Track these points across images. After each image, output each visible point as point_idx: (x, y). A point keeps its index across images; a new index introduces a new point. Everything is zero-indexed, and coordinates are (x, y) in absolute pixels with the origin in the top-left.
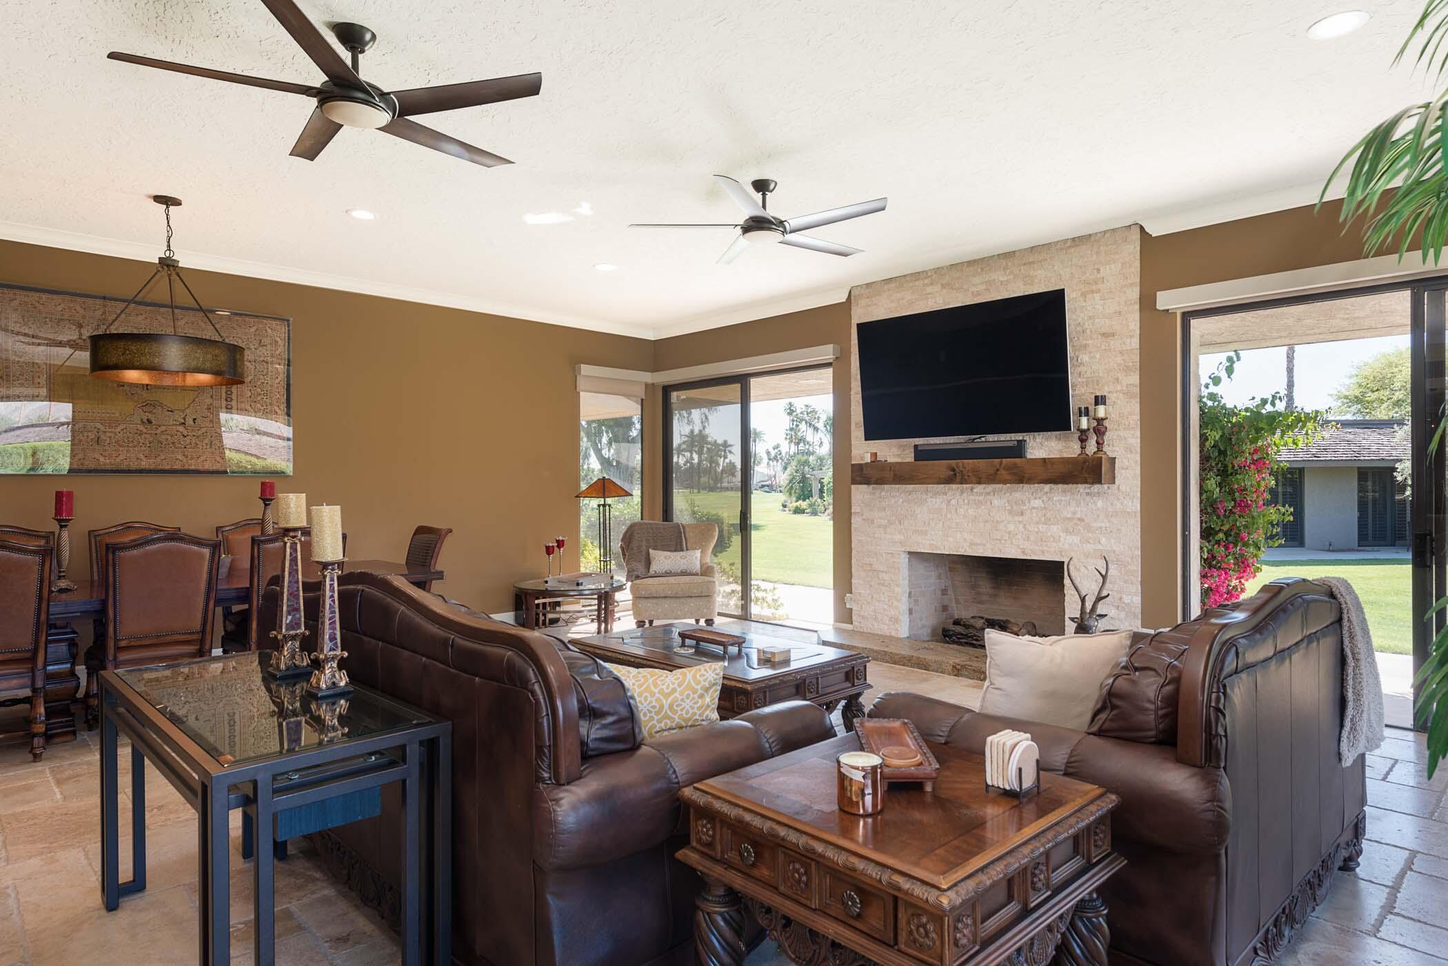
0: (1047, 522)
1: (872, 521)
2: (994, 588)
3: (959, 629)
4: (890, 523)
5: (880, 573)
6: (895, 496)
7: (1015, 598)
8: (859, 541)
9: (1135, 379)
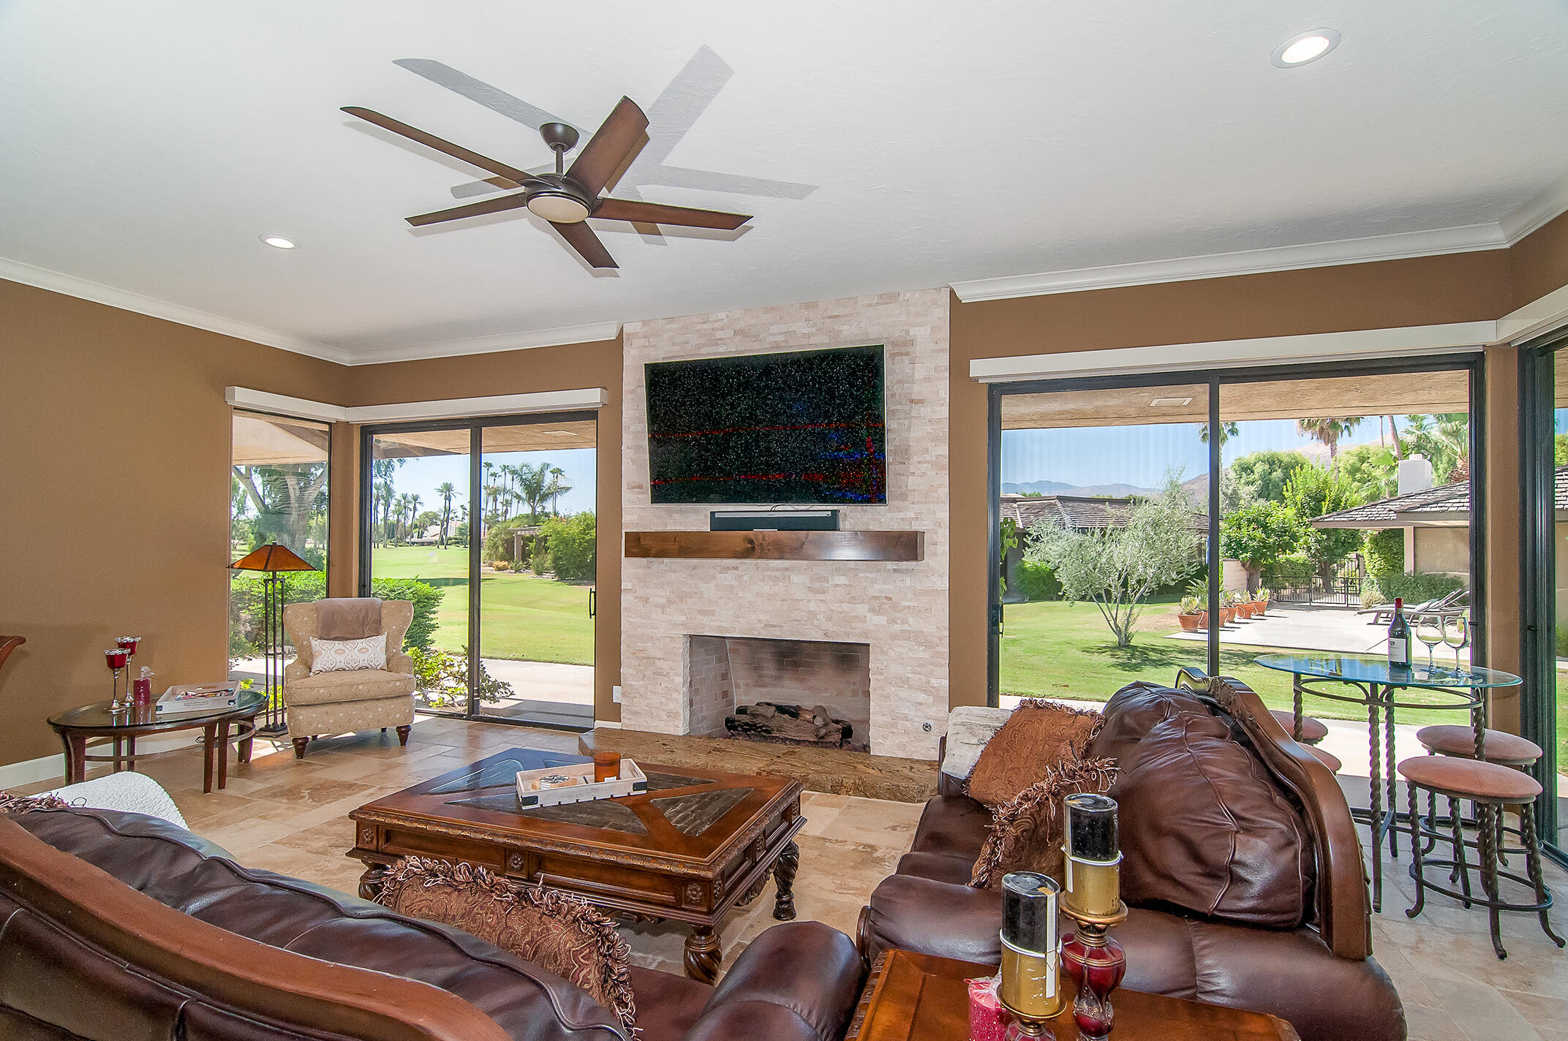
0: (853, 600)
1: (647, 600)
2: (778, 670)
3: (745, 718)
4: (670, 602)
5: (656, 661)
6: (674, 570)
7: (801, 680)
8: (631, 623)
9: (944, 450)
